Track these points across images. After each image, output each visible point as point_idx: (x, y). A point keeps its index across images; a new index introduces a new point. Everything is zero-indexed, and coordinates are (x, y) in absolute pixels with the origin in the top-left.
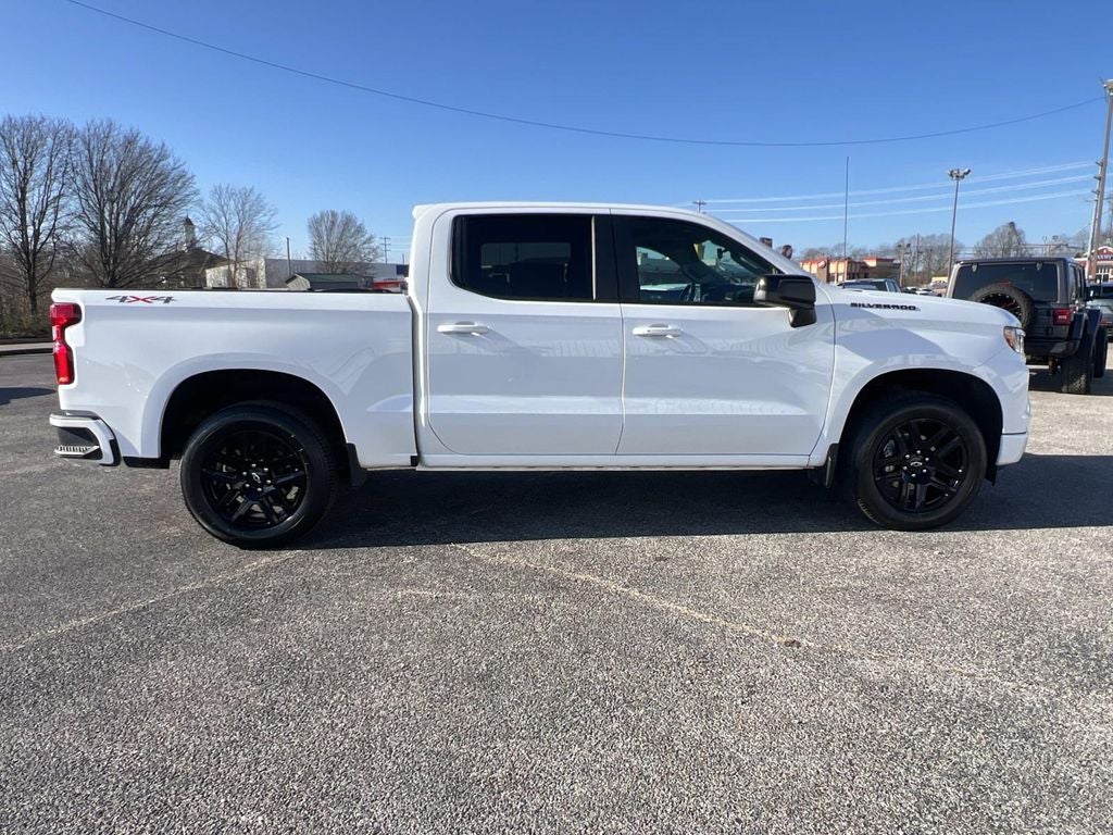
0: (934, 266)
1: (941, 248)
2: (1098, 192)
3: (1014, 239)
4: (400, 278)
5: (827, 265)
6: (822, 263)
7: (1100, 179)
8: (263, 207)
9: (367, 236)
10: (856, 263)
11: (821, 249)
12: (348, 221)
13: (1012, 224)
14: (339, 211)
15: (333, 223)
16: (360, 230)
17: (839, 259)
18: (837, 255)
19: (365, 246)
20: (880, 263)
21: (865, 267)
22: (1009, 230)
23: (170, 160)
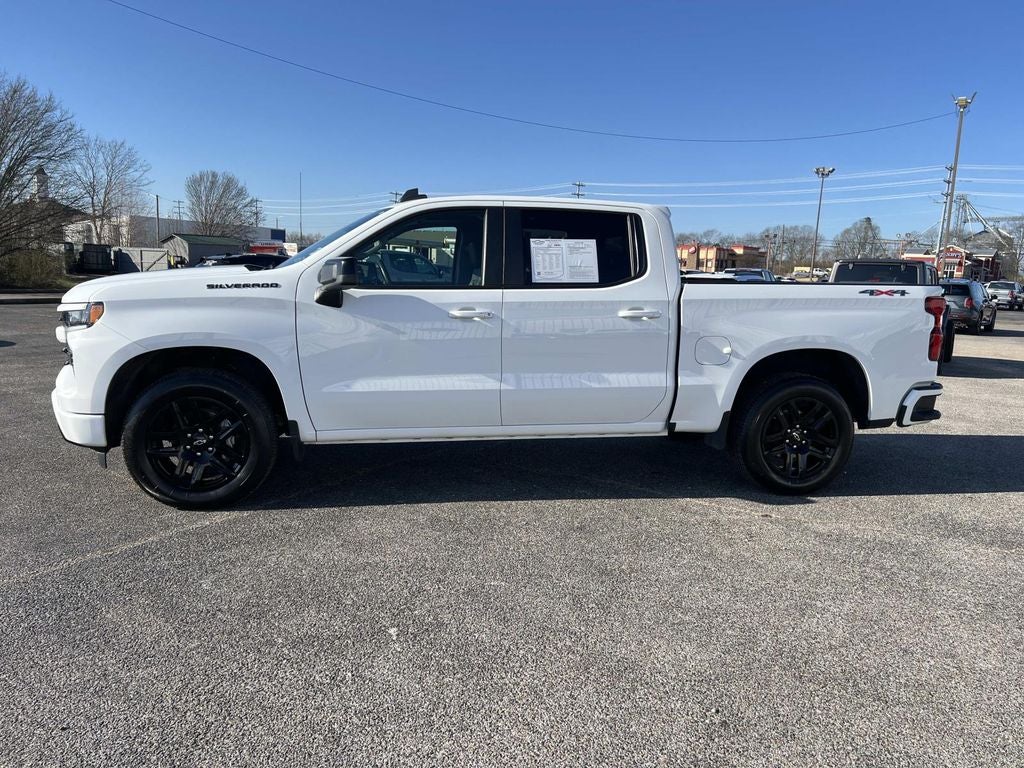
0: (797, 256)
1: (803, 239)
2: (947, 195)
3: (870, 234)
4: (277, 243)
5: (697, 251)
6: (693, 249)
7: (949, 182)
8: (134, 162)
9: (248, 200)
10: (724, 250)
11: (692, 234)
12: (229, 183)
13: (868, 220)
14: (219, 172)
15: (213, 183)
16: (241, 193)
17: (708, 246)
18: (705, 241)
19: (246, 209)
20: (749, 251)
21: (733, 254)
22: (865, 225)
23: (58, 113)
